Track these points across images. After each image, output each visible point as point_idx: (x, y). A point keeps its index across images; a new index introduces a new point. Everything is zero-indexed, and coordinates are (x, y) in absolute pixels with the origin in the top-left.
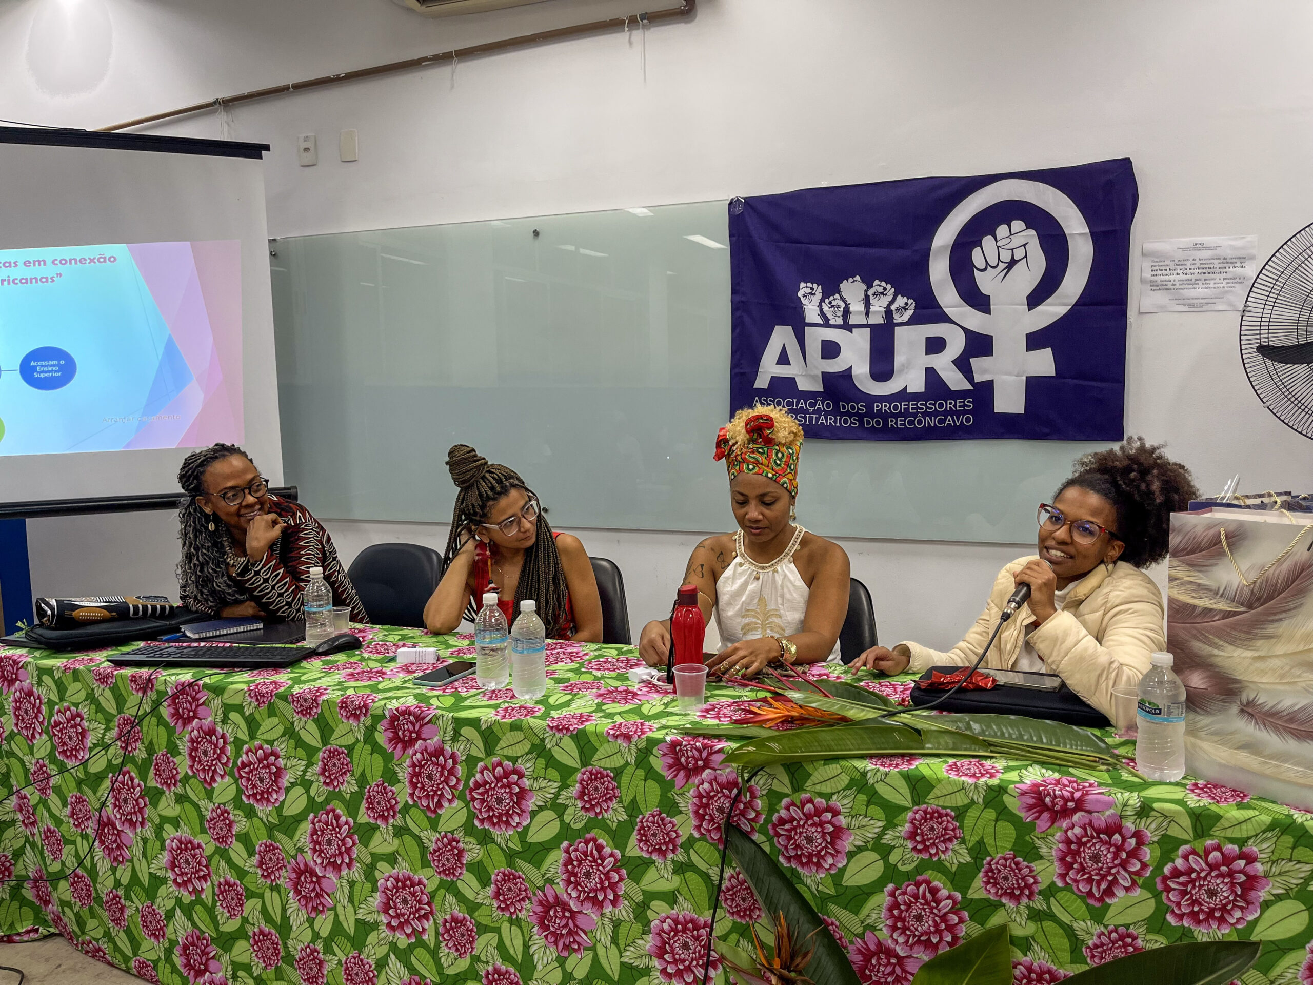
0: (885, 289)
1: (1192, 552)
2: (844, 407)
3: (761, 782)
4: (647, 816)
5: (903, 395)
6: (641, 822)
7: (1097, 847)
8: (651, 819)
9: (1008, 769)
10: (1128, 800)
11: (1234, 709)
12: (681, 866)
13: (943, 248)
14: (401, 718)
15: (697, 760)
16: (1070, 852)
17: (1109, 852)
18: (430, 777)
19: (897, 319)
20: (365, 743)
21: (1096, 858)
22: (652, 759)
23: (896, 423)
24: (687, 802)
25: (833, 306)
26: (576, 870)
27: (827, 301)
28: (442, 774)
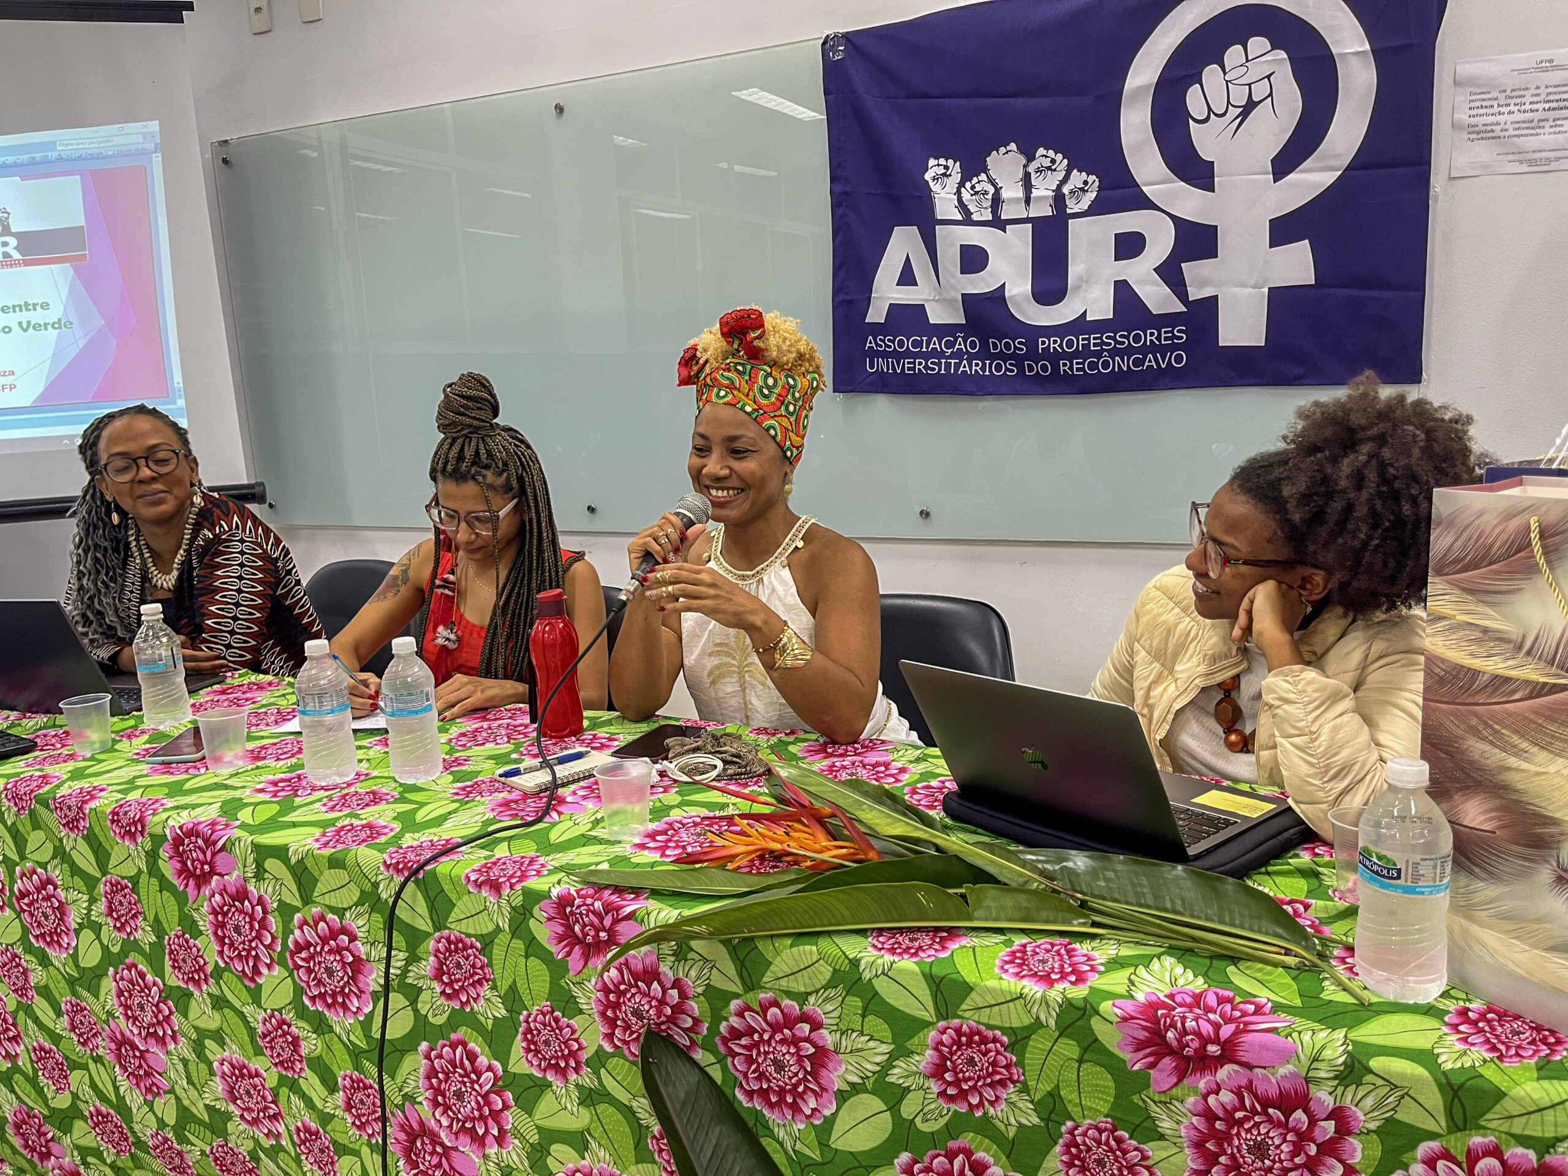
0: (1053, 161)
1: (1474, 565)
2: (995, 347)
3: (693, 973)
4: (534, 1013)
5: (1080, 325)
6: (527, 1022)
7: (1263, 1131)
8: (540, 1017)
9: (1116, 963)
10: (1323, 1048)
11: (1545, 874)
12: (590, 1095)
13: (1140, 90)
14: (186, 841)
15: (598, 931)
16: (1213, 1134)
17: (1285, 1141)
18: (237, 929)
19: (1072, 207)
20: (150, 874)
21: (1260, 1149)
22: (532, 923)
23: (1071, 368)
24: (588, 997)
25: (976, 193)
26: (443, 1085)
27: (968, 185)
28: (252, 928)
